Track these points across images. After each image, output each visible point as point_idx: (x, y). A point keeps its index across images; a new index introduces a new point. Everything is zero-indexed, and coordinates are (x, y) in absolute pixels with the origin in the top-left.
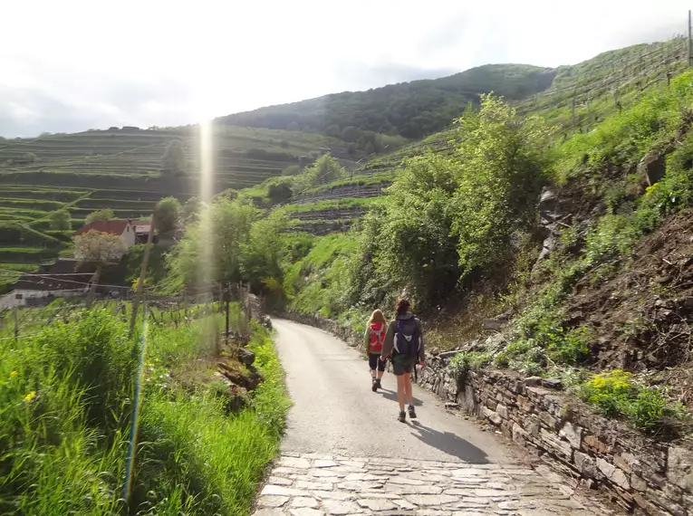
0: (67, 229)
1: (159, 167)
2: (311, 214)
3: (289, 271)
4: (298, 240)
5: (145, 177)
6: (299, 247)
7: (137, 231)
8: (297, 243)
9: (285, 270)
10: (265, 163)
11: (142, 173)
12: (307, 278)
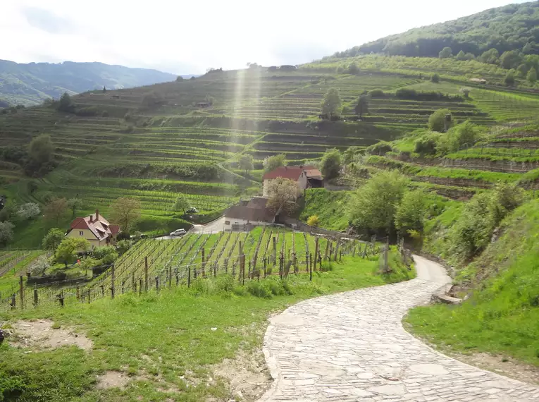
0: (250, 169)
1: (317, 110)
2: (447, 181)
3: (427, 225)
4: (435, 203)
5: (307, 122)
6: (436, 208)
7: (308, 175)
8: (434, 205)
9: (425, 224)
10: (413, 104)
11: (303, 117)
12: (437, 233)
